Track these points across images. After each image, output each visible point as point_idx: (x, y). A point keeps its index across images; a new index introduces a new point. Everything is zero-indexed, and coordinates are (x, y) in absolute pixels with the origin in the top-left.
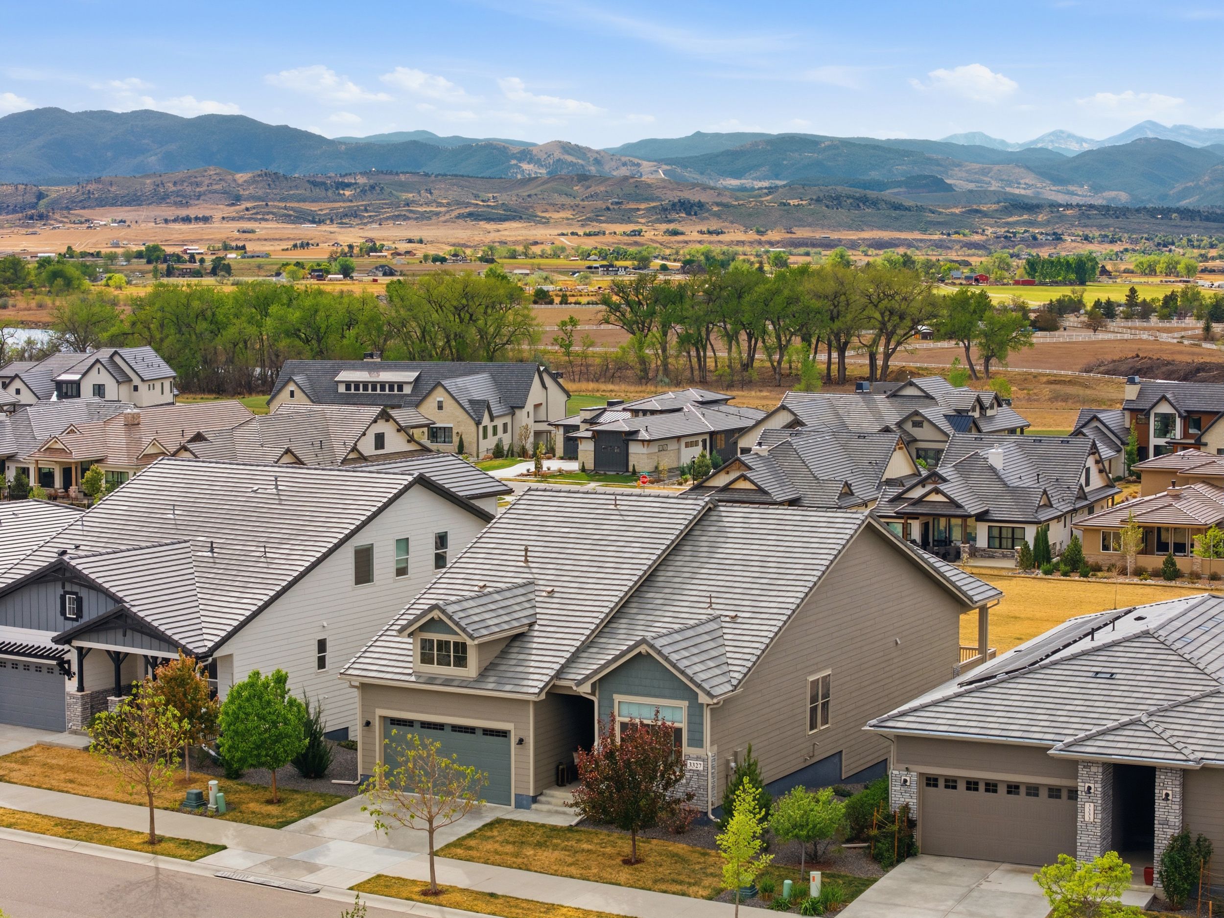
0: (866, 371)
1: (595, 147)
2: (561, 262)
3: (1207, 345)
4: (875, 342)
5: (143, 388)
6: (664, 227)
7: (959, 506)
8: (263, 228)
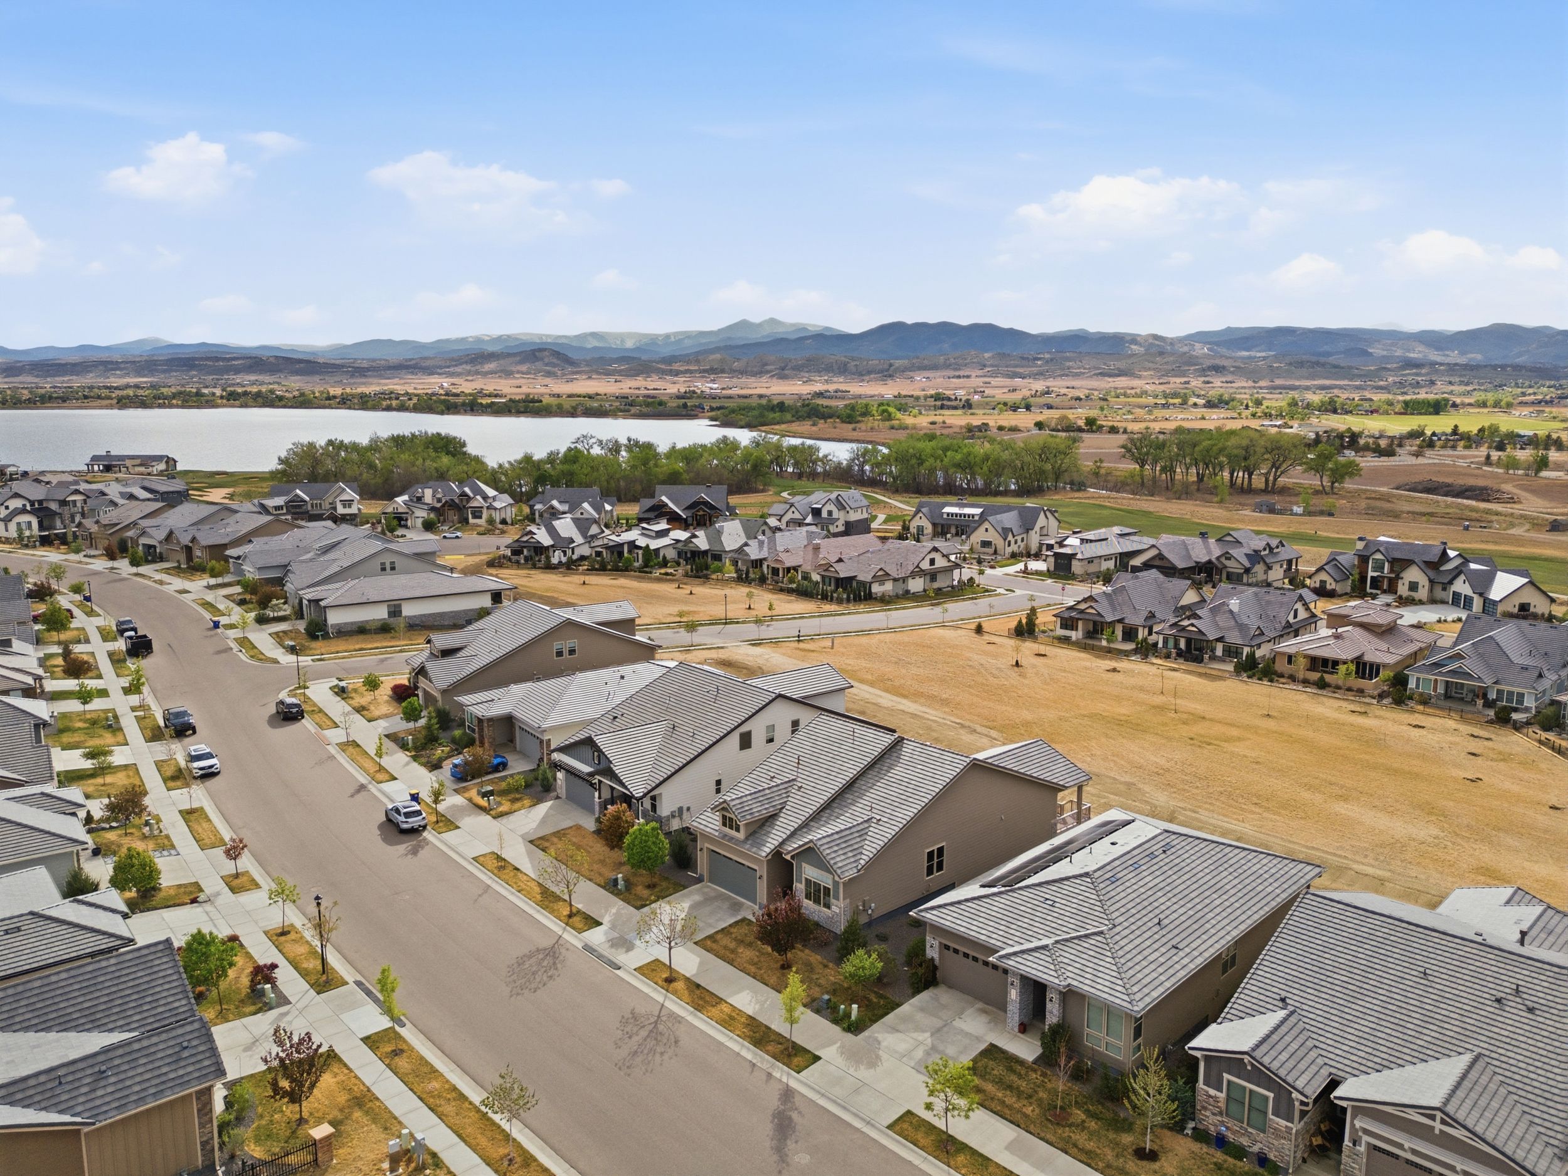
0: (1262, 486)
1: (1170, 336)
2: (1143, 400)
3: (1485, 468)
4: (1269, 473)
5: (851, 512)
6: (1203, 379)
7: (1204, 634)
8: (995, 381)
